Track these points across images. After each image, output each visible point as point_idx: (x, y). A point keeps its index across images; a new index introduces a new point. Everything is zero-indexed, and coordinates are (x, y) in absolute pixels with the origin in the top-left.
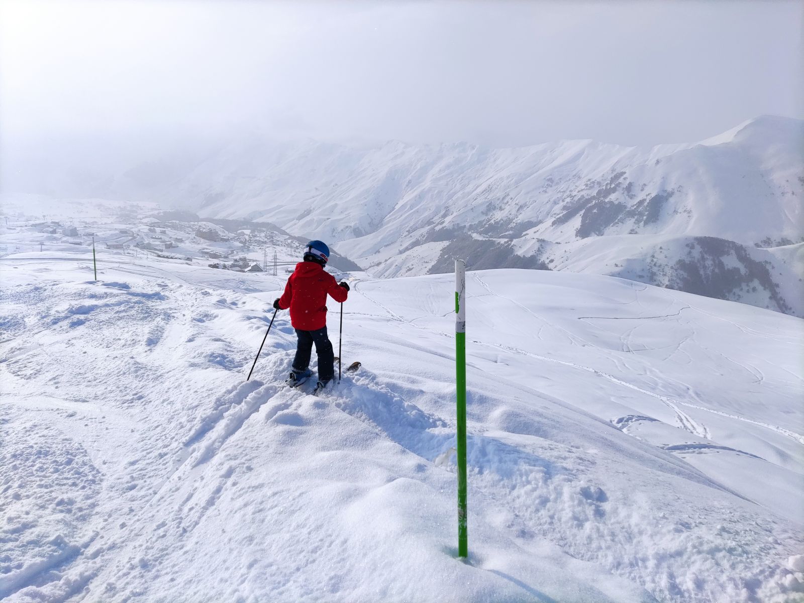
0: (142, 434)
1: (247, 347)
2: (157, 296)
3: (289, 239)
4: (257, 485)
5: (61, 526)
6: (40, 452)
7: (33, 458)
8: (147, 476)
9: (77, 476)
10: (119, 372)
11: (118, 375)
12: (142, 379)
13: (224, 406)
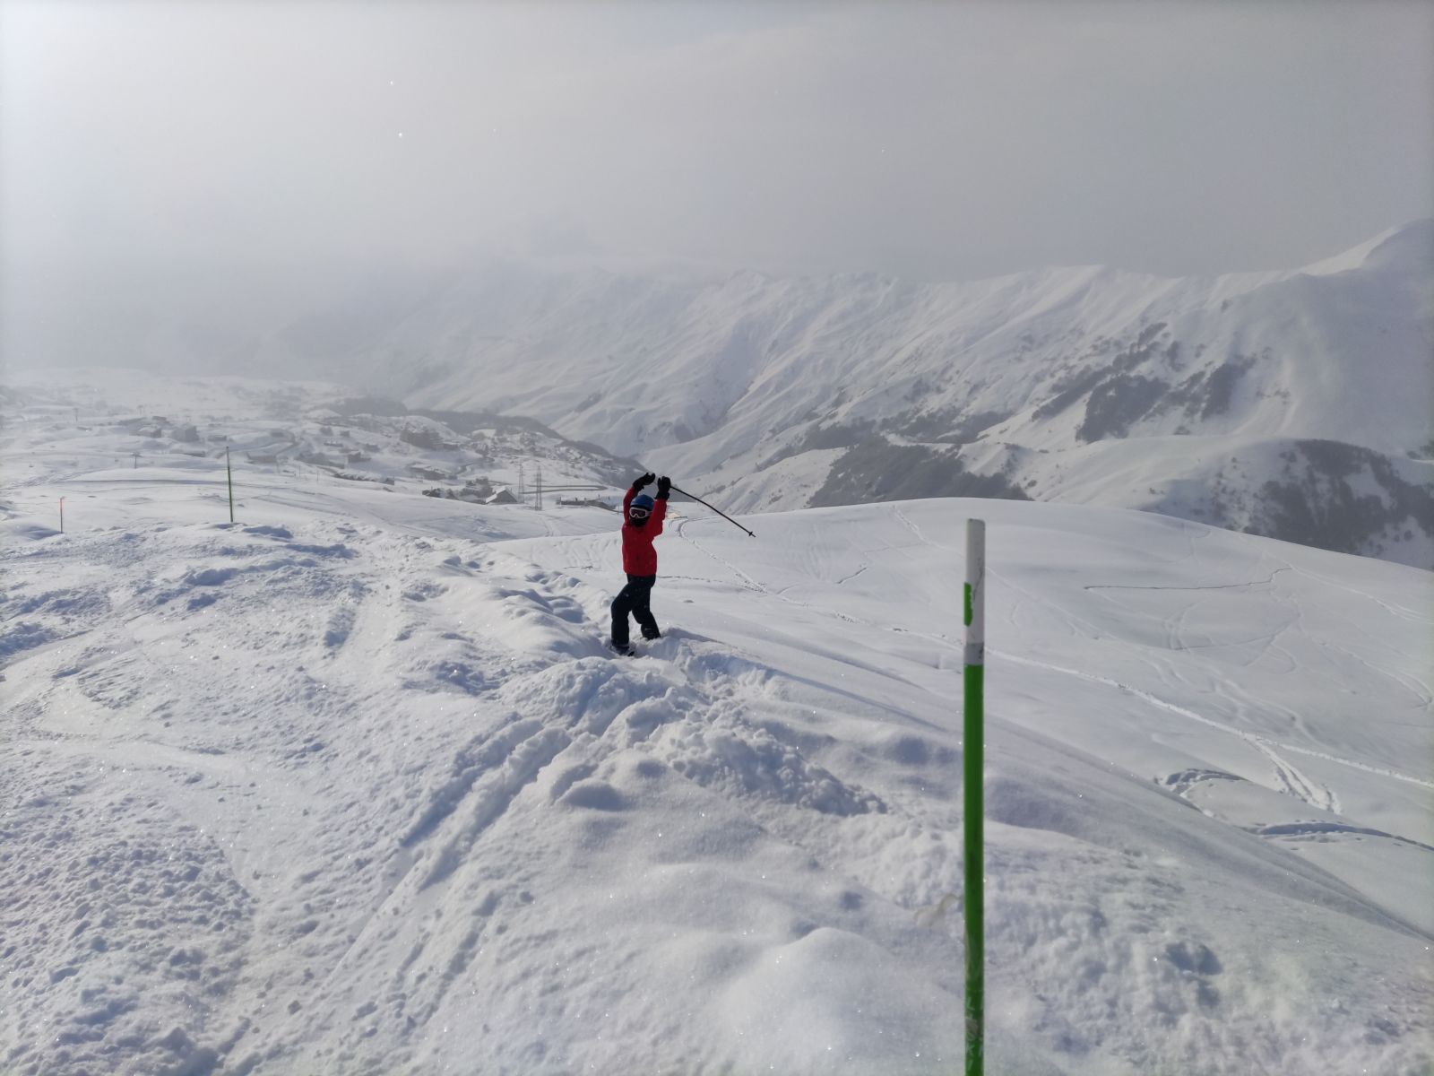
0: (324, 819)
1: (505, 650)
2: (340, 552)
3: (562, 445)
4: (543, 932)
5: (180, 1007)
6: (138, 855)
7: (127, 865)
8: (335, 906)
9: (206, 903)
10: (279, 697)
11: (278, 702)
12: (320, 711)
13: (471, 768)
